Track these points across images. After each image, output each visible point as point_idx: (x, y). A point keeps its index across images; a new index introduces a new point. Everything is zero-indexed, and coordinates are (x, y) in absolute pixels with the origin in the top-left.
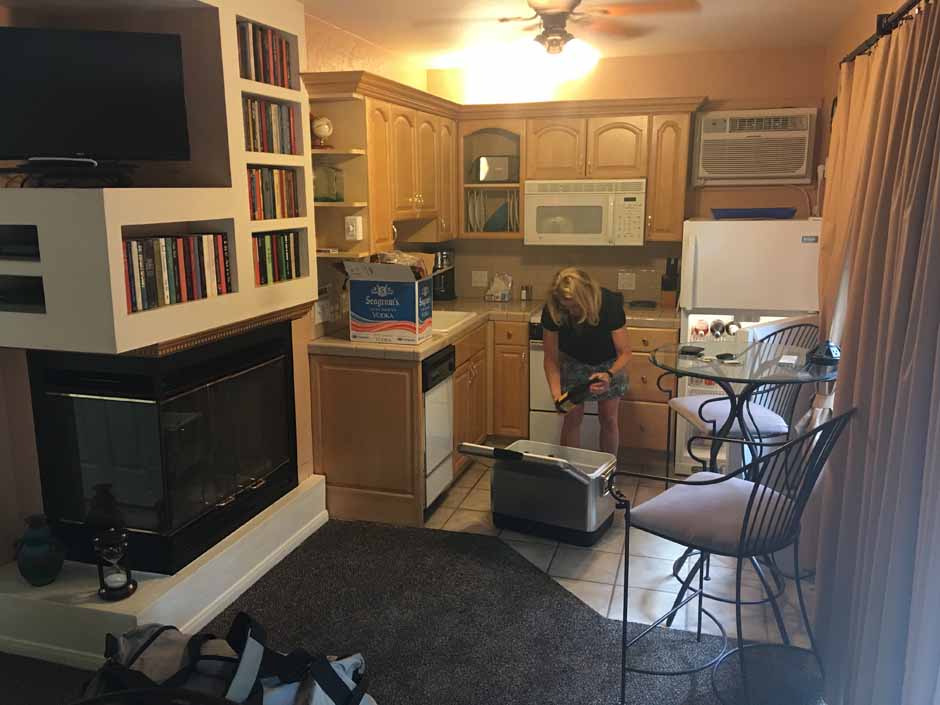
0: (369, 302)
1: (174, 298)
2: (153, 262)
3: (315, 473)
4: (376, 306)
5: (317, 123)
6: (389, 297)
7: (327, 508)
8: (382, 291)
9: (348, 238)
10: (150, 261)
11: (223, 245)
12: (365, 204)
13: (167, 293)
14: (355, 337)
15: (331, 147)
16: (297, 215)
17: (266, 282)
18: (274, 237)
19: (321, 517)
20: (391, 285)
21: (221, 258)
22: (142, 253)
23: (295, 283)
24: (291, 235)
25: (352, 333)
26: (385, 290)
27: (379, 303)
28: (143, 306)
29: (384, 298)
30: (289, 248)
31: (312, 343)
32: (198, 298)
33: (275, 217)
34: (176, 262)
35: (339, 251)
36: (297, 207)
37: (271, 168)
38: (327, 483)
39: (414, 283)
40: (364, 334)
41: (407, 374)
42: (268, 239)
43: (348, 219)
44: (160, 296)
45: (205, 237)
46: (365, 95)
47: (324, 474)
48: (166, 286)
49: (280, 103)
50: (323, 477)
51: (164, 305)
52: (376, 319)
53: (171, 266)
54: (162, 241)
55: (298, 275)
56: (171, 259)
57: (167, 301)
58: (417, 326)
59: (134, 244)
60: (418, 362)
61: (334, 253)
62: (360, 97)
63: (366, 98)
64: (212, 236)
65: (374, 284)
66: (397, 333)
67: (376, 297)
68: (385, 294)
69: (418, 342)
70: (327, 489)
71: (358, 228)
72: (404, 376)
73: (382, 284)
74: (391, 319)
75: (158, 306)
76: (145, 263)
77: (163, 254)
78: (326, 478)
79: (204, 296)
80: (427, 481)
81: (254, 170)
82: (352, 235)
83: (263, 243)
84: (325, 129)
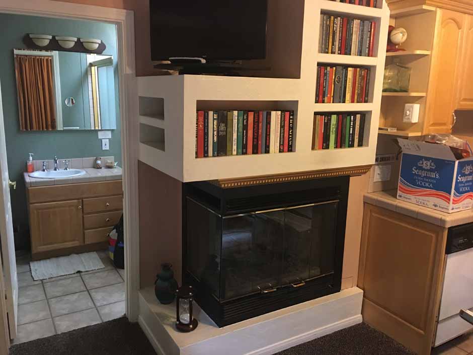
0: (415, 171)
1: (240, 151)
2: (226, 126)
3: (357, 286)
4: (420, 176)
5: (394, 32)
6: (431, 170)
7: (362, 313)
8: (427, 165)
9: (405, 120)
10: (223, 125)
11: (290, 119)
12: (423, 94)
13: (235, 147)
14: (400, 196)
15: (403, 50)
16: (366, 102)
17: (327, 147)
18: (341, 116)
19: (356, 318)
20: (435, 161)
21: (287, 128)
22: (218, 119)
23: (356, 150)
24: (358, 116)
25: (399, 193)
26: (429, 164)
27: (424, 174)
28: (213, 153)
29: (427, 170)
30: (354, 124)
31: (367, 195)
32: (261, 153)
33: (344, 102)
34: (245, 127)
35: (397, 130)
36: (367, 95)
37: (346, 67)
38: (364, 296)
39: (455, 162)
40: (408, 196)
41: (434, 235)
42: (334, 118)
43: (407, 105)
44: (228, 148)
45: (273, 113)
46: (438, 7)
47: (363, 290)
48: (235, 142)
49: (363, 19)
50: (362, 291)
51: (232, 154)
52: (418, 186)
53: (241, 130)
54: (236, 113)
55: (360, 144)
56: (241, 125)
57: (235, 153)
58: (452, 198)
59: (211, 113)
60: (444, 228)
61: (392, 131)
62: (433, 9)
63: (438, 9)
64: (279, 112)
65: (421, 158)
66: (433, 200)
67: (421, 168)
68: (428, 167)
69: (451, 211)
70: (363, 301)
71: (414, 113)
72: (432, 236)
73: (427, 159)
74: (430, 188)
75: (226, 155)
76: (218, 126)
77: (235, 121)
78: (364, 293)
79: (267, 151)
80: (439, 326)
81: (329, 68)
82: (409, 119)
83: (330, 120)
84: (400, 37)
